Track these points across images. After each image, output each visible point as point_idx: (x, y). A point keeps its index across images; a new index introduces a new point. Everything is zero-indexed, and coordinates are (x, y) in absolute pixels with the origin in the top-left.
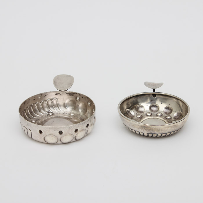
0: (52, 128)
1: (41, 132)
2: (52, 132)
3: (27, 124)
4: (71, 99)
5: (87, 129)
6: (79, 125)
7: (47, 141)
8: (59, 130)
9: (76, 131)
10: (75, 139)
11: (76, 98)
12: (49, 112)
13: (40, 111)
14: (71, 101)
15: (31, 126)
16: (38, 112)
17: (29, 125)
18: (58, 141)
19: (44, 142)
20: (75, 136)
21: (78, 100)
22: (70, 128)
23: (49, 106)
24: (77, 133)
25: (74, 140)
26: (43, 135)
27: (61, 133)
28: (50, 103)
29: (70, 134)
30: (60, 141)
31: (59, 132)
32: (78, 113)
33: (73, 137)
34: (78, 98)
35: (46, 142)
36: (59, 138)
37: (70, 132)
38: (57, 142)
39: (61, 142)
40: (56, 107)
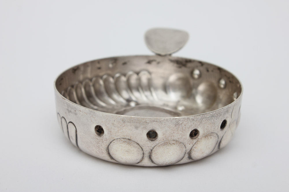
0: (131, 121)
1: (99, 130)
2: (129, 131)
3: (68, 110)
4: (180, 75)
5: (221, 133)
6: (202, 119)
7: (113, 156)
8: (149, 128)
9: (194, 134)
10: (190, 157)
11: (192, 73)
12: (129, 101)
13: (110, 96)
14: (180, 79)
15: (76, 114)
16: (106, 97)
17: (72, 111)
18: (143, 158)
19: (107, 158)
20: (189, 147)
21: (196, 76)
22: (177, 124)
23: (129, 88)
24: (195, 141)
25: (186, 160)
26: (106, 139)
27: (152, 135)
28: (133, 80)
29: (177, 141)
30: (150, 157)
31: (147, 132)
32: (194, 106)
33: (184, 150)
34: (197, 72)
35: (112, 158)
36: (147, 150)
37: (176, 137)
38: (141, 161)
39: (152, 161)
40: (146, 90)
